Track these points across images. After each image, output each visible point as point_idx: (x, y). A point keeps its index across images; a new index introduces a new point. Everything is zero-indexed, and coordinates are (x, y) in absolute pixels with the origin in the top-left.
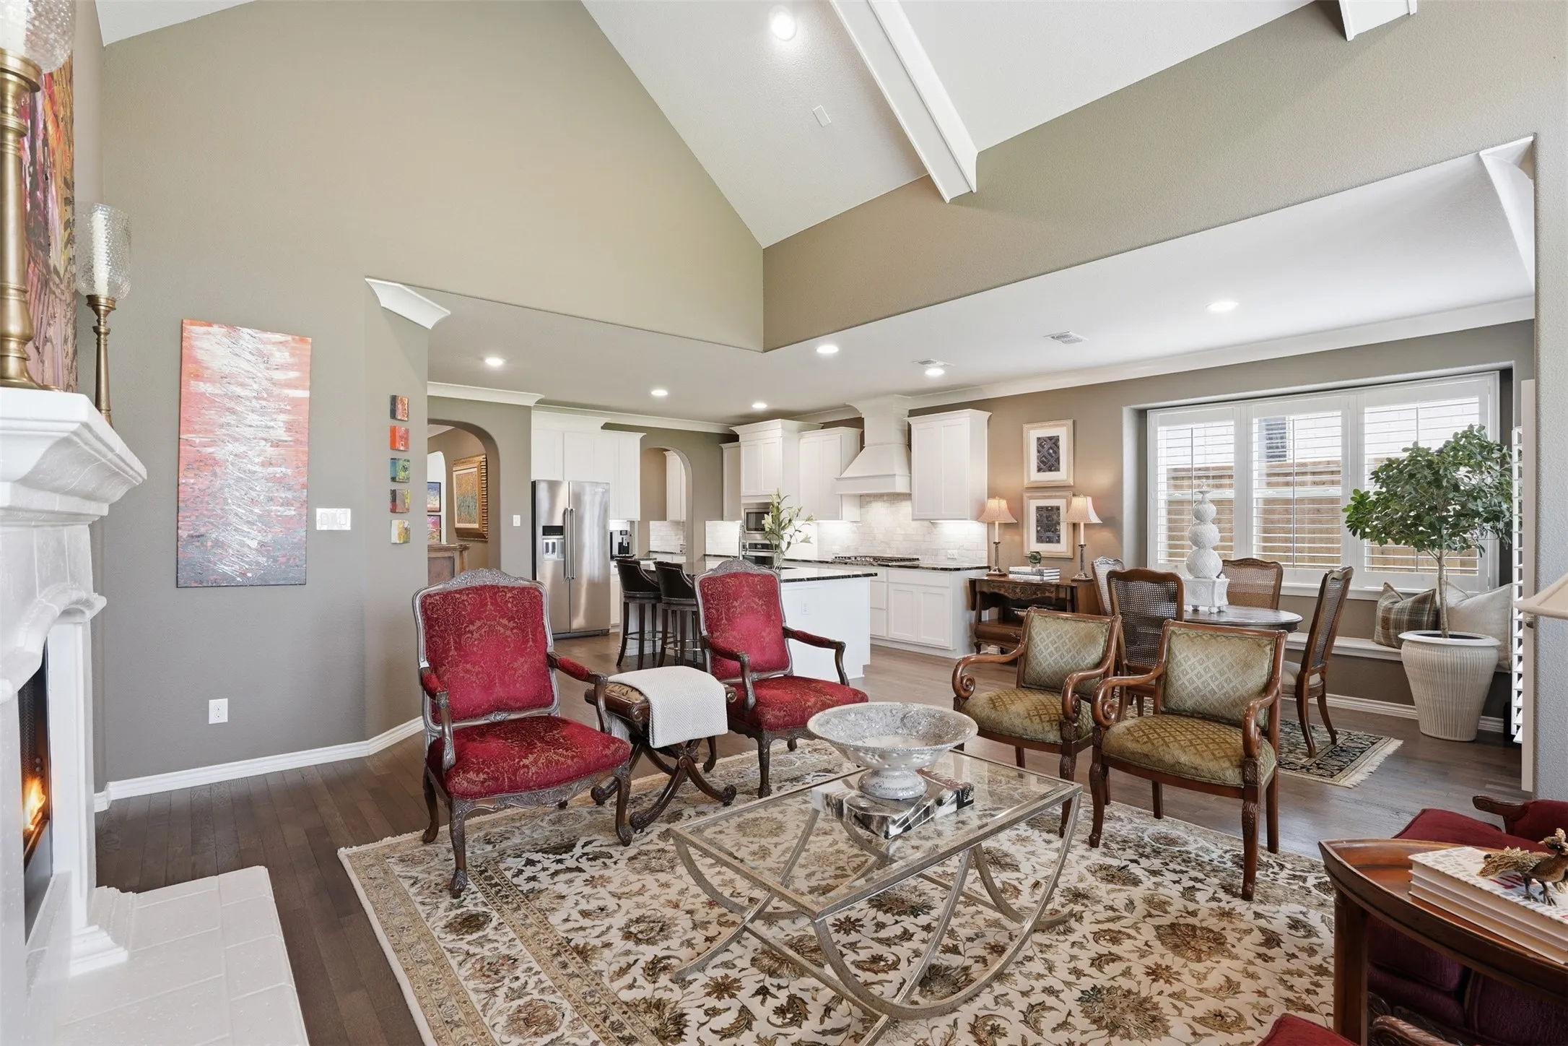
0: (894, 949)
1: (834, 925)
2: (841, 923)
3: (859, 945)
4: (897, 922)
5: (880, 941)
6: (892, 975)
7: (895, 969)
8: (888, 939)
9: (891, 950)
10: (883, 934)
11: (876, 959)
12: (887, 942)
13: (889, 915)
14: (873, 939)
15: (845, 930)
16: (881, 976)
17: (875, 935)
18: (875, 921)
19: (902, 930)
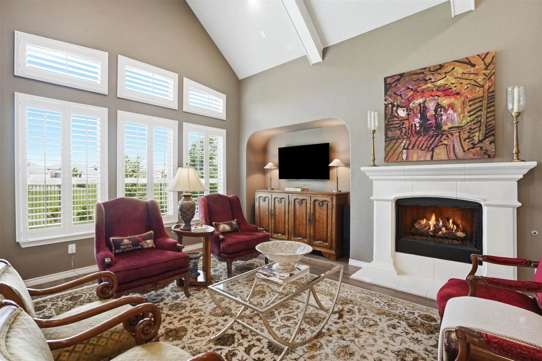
0: (283, 324)
1: (306, 331)
2: (303, 332)
3: (295, 324)
4: (282, 334)
5: (287, 326)
6: (283, 316)
7: (282, 318)
8: (285, 327)
9: (284, 323)
10: (287, 329)
11: (288, 320)
12: (286, 326)
13: (286, 337)
14: (290, 327)
15: (301, 330)
16: (286, 315)
17: (290, 328)
18: (291, 334)
19: (280, 331)
